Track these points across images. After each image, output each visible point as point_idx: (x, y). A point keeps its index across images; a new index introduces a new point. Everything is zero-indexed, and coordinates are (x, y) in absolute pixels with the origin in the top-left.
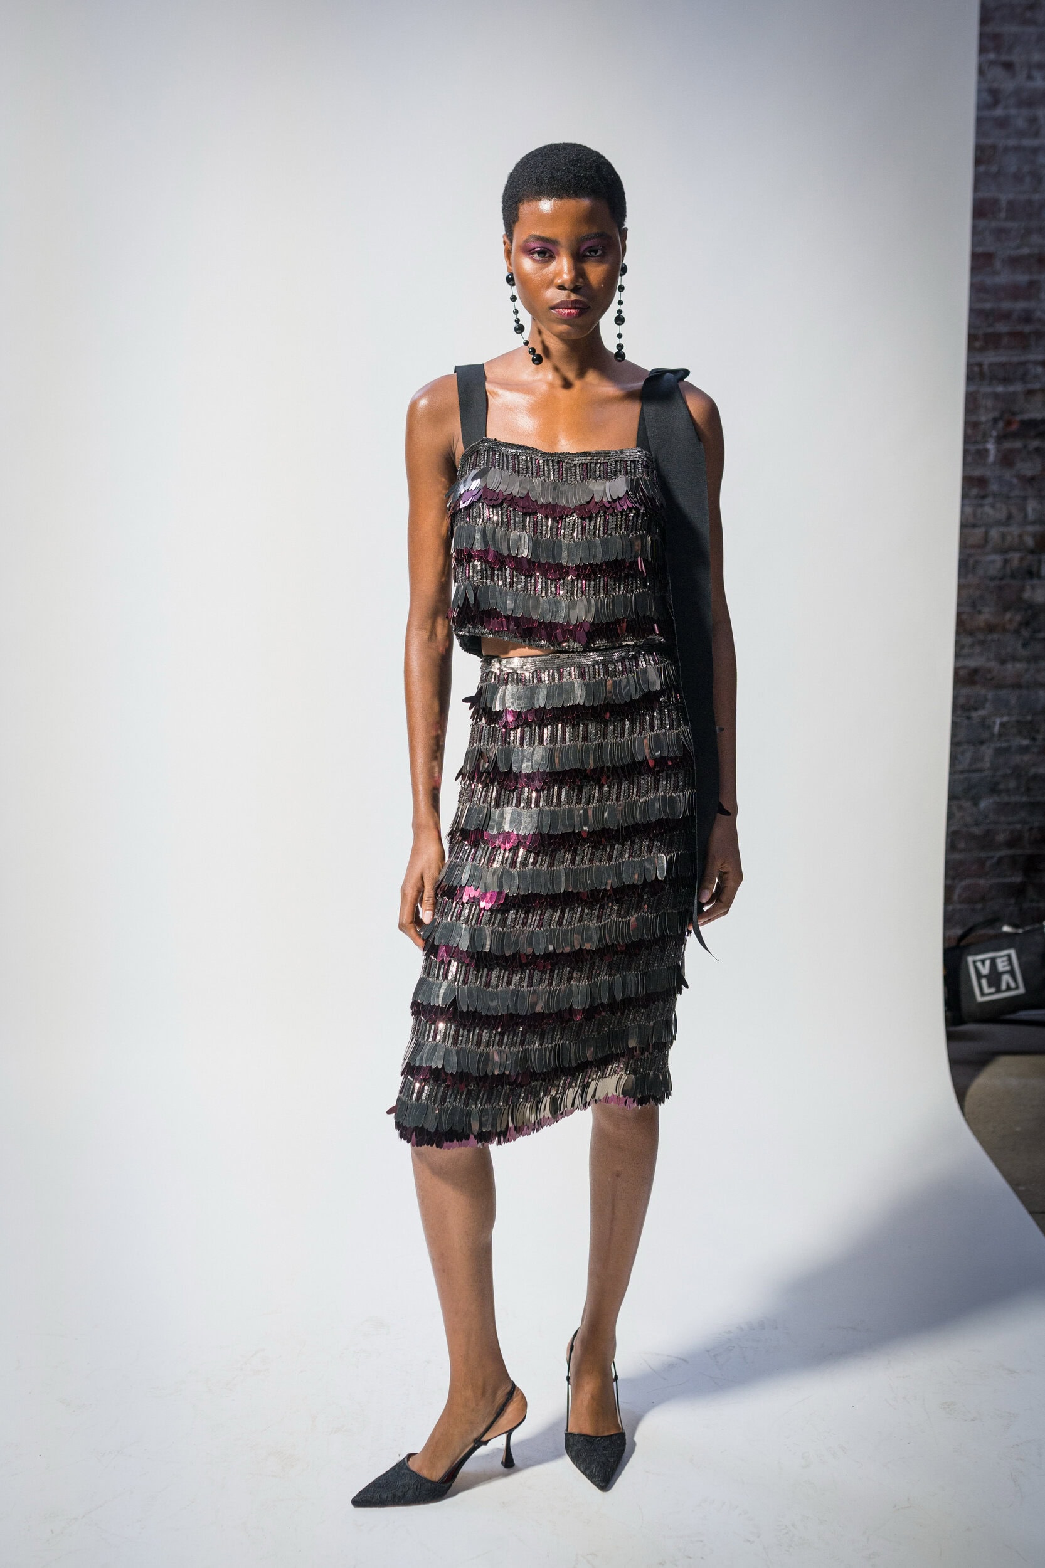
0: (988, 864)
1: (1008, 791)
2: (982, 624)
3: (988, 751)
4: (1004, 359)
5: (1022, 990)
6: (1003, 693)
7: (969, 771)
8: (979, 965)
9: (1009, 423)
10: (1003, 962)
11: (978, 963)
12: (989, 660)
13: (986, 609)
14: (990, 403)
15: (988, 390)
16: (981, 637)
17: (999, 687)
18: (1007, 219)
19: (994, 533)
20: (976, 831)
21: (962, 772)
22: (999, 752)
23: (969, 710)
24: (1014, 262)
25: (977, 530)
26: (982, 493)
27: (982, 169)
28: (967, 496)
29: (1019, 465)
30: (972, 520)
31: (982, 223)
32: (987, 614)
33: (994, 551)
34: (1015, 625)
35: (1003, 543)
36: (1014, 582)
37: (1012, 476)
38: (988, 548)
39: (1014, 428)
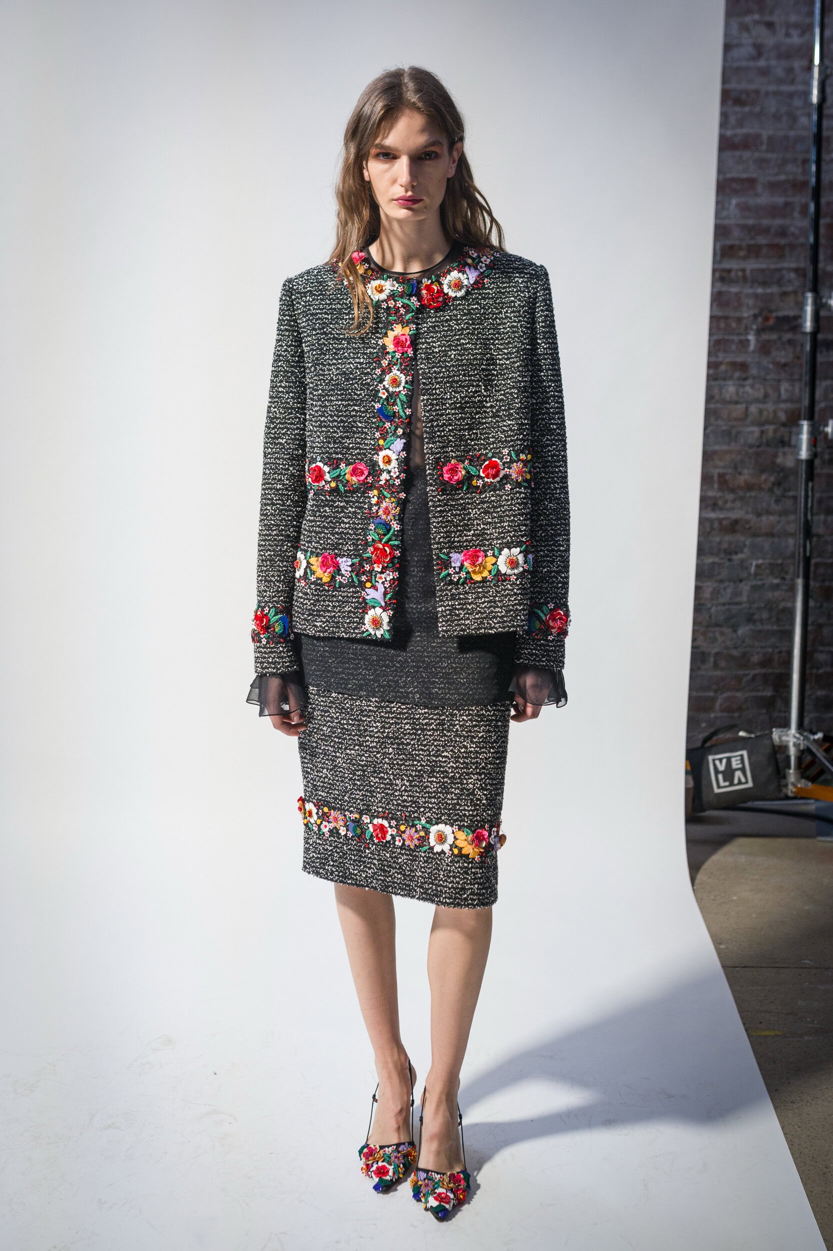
0: (744, 680)
1: (761, 621)
2: (742, 483)
3: (745, 588)
4: (763, 266)
5: (750, 784)
6: (759, 540)
7: (729, 604)
8: (717, 762)
9: (766, 319)
10: (737, 760)
11: (716, 761)
12: (747, 513)
13: (746, 471)
14: (751, 302)
15: (750, 291)
16: (741, 494)
17: (755, 535)
18: (767, 151)
19: (753, 409)
20: (735, 653)
21: (724, 604)
22: (755, 588)
23: (730, 554)
24: (773, 186)
25: (739, 406)
26: (744, 376)
27: (747, 109)
28: (731, 378)
29: (774, 353)
30: (735, 398)
31: (747, 154)
32: (746, 475)
33: (753, 424)
34: (769, 484)
35: (760, 417)
36: (769, 449)
37: (768, 362)
38: (748, 421)
39: (771, 322)
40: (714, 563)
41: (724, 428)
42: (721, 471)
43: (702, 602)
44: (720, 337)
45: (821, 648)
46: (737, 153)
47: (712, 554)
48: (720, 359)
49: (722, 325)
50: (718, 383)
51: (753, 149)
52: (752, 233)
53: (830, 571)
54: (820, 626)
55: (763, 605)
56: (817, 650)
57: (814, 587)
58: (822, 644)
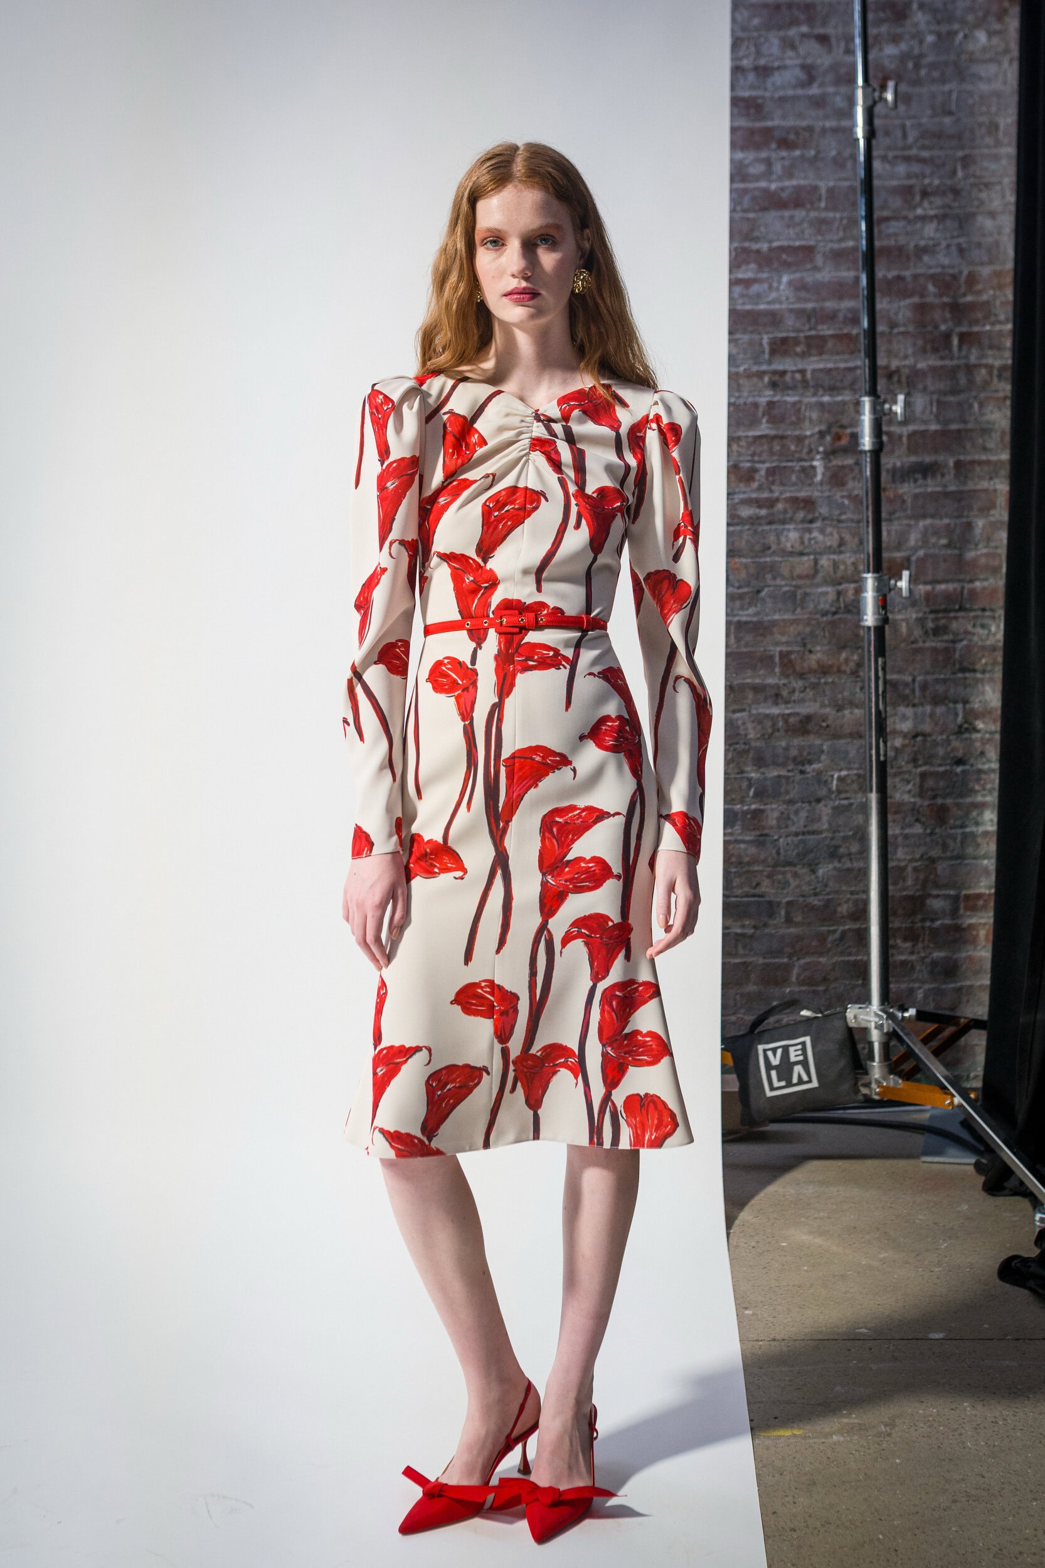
0: (830, 939)
1: (849, 856)
2: (814, 665)
3: (825, 811)
4: (830, 365)
5: (815, 1084)
6: (841, 743)
7: (803, 834)
8: (770, 1054)
9: (837, 438)
10: (796, 1051)
11: (768, 1053)
12: (823, 706)
13: (818, 648)
14: (815, 415)
15: (814, 400)
16: (813, 680)
17: (836, 736)
18: (826, 209)
19: (824, 561)
20: (815, 901)
21: (797, 834)
22: (838, 811)
23: (802, 763)
24: (838, 256)
25: (805, 558)
26: (810, 516)
27: (797, 153)
28: (791, 520)
29: (850, 484)
30: (798, 548)
31: (800, 214)
32: (819, 655)
33: (825, 582)
34: (852, 665)
35: (835, 572)
36: (849, 617)
37: (842, 497)
38: (819, 579)
39: (844, 442)
40: (779, 776)
41: (787, 589)
42: (785, 649)
43: (765, 832)
44: (774, 465)
45: (935, 892)
46: (787, 213)
47: (776, 764)
48: (776, 495)
49: (777, 448)
50: (773, 527)
51: (808, 206)
52: (813, 321)
53: (942, 784)
54: (933, 861)
55: (851, 833)
56: (930, 895)
57: (921, 806)
58: (937, 886)
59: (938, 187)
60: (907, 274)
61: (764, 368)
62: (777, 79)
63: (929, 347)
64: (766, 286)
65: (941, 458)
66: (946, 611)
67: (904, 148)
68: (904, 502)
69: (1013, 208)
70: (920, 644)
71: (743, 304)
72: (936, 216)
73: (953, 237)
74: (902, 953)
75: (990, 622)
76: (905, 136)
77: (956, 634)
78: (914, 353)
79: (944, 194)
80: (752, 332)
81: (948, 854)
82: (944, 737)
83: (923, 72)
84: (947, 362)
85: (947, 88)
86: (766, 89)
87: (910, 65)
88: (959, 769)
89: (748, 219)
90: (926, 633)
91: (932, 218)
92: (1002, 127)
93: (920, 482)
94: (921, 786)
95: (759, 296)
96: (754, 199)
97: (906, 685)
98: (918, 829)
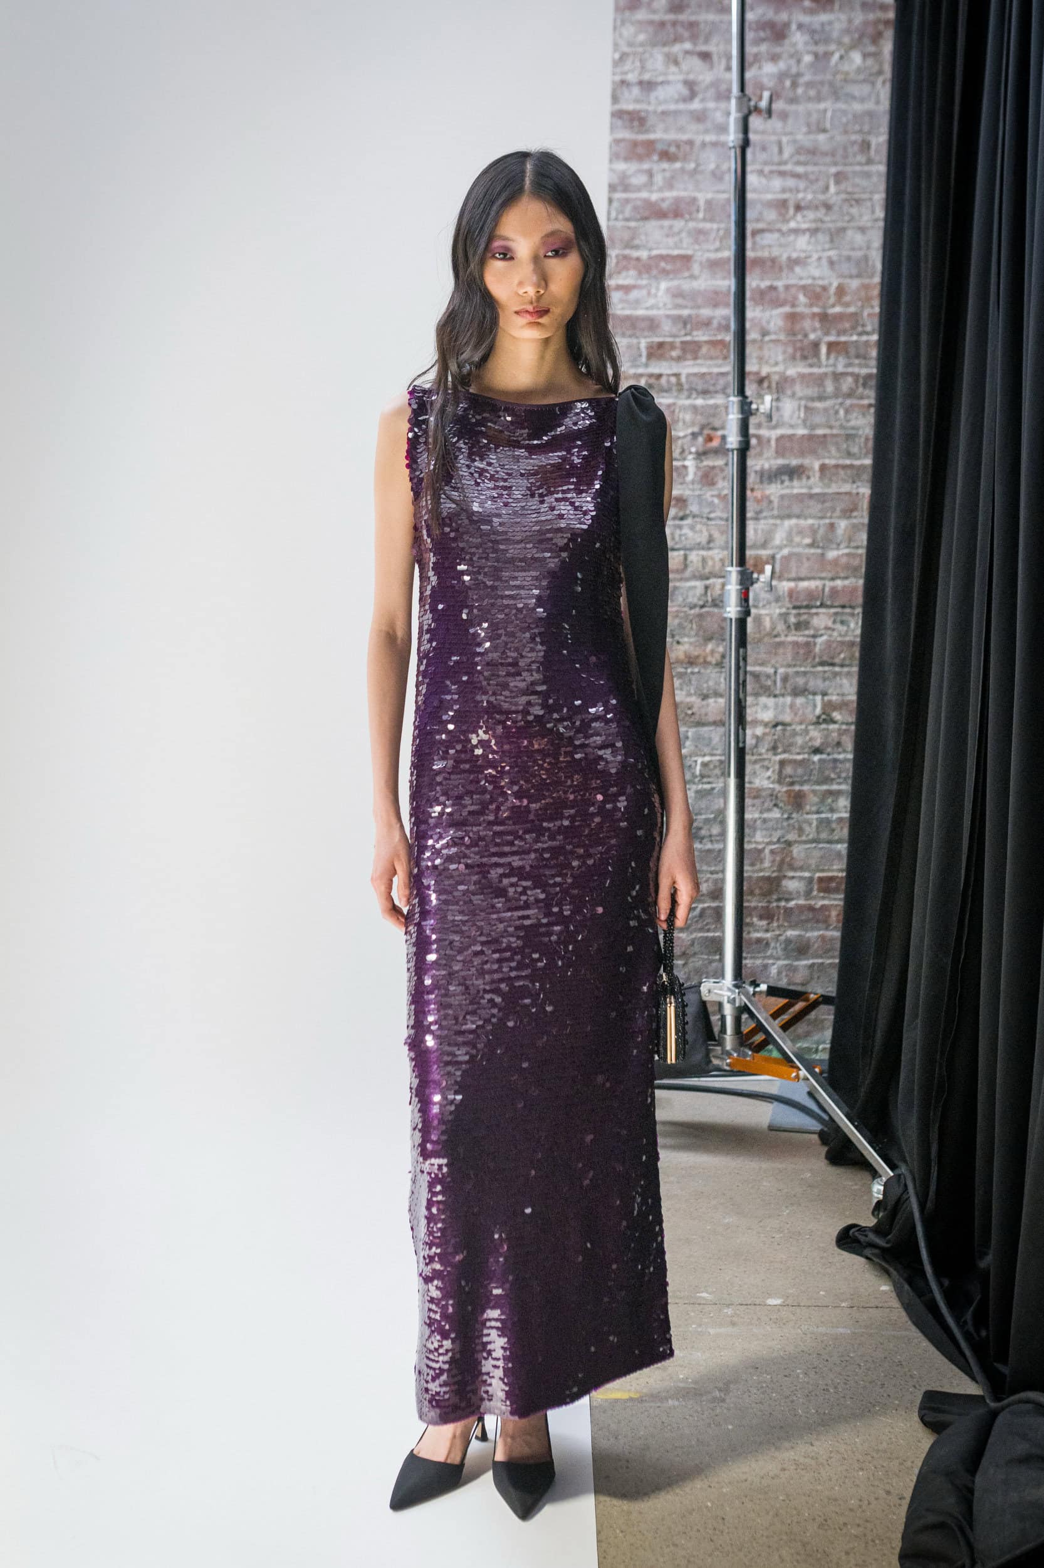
1: (711, 837)
2: (681, 656)
4: (704, 370)
6: (705, 730)
9: (709, 438)
12: (689, 695)
13: (686, 639)
14: (688, 417)
15: (688, 402)
16: (681, 669)
17: (701, 723)
18: (704, 220)
19: (694, 557)
22: (701, 794)
24: (714, 265)
25: (676, 553)
26: (681, 514)
27: (678, 165)
29: (721, 484)
31: (678, 224)
32: (687, 645)
33: (694, 577)
34: (718, 656)
35: (704, 568)
36: (716, 610)
37: (713, 496)
38: (688, 573)
39: (715, 443)
45: (791, 874)
46: (666, 223)
51: (687, 216)
52: (689, 326)
53: (800, 771)
54: (789, 844)
55: (712, 816)
56: (785, 876)
57: (779, 792)
58: (793, 868)
59: (810, 201)
60: (779, 284)
61: (641, 371)
62: (661, 93)
63: (798, 354)
64: (644, 292)
65: (806, 462)
66: (808, 607)
67: (780, 163)
68: (771, 502)
69: (881, 224)
70: (782, 638)
71: (623, 309)
72: (808, 230)
73: (824, 250)
74: (758, 931)
75: (850, 618)
76: (781, 151)
77: (817, 630)
78: (785, 360)
79: (817, 208)
80: (630, 336)
81: (804, 838)
82: (803, 727)
83: (800, 91)
84: (815, 370)
85: (822, 106)
86: (649, 103)
87: (788, 83)
88: (816, 758)
89: (629, 228)
90: (789, 627)
91: (804, 231)
92: (873, 147)
93: (787, 483)
94: (780, 772)
95: (637, 303)
96: (635, 208)
97: (768, 676)
98: (776, 814)
